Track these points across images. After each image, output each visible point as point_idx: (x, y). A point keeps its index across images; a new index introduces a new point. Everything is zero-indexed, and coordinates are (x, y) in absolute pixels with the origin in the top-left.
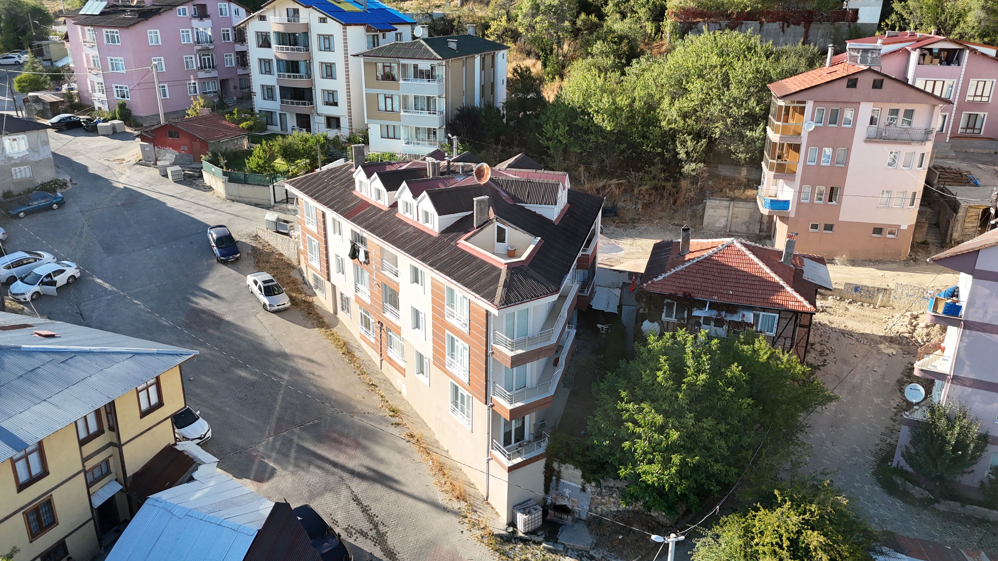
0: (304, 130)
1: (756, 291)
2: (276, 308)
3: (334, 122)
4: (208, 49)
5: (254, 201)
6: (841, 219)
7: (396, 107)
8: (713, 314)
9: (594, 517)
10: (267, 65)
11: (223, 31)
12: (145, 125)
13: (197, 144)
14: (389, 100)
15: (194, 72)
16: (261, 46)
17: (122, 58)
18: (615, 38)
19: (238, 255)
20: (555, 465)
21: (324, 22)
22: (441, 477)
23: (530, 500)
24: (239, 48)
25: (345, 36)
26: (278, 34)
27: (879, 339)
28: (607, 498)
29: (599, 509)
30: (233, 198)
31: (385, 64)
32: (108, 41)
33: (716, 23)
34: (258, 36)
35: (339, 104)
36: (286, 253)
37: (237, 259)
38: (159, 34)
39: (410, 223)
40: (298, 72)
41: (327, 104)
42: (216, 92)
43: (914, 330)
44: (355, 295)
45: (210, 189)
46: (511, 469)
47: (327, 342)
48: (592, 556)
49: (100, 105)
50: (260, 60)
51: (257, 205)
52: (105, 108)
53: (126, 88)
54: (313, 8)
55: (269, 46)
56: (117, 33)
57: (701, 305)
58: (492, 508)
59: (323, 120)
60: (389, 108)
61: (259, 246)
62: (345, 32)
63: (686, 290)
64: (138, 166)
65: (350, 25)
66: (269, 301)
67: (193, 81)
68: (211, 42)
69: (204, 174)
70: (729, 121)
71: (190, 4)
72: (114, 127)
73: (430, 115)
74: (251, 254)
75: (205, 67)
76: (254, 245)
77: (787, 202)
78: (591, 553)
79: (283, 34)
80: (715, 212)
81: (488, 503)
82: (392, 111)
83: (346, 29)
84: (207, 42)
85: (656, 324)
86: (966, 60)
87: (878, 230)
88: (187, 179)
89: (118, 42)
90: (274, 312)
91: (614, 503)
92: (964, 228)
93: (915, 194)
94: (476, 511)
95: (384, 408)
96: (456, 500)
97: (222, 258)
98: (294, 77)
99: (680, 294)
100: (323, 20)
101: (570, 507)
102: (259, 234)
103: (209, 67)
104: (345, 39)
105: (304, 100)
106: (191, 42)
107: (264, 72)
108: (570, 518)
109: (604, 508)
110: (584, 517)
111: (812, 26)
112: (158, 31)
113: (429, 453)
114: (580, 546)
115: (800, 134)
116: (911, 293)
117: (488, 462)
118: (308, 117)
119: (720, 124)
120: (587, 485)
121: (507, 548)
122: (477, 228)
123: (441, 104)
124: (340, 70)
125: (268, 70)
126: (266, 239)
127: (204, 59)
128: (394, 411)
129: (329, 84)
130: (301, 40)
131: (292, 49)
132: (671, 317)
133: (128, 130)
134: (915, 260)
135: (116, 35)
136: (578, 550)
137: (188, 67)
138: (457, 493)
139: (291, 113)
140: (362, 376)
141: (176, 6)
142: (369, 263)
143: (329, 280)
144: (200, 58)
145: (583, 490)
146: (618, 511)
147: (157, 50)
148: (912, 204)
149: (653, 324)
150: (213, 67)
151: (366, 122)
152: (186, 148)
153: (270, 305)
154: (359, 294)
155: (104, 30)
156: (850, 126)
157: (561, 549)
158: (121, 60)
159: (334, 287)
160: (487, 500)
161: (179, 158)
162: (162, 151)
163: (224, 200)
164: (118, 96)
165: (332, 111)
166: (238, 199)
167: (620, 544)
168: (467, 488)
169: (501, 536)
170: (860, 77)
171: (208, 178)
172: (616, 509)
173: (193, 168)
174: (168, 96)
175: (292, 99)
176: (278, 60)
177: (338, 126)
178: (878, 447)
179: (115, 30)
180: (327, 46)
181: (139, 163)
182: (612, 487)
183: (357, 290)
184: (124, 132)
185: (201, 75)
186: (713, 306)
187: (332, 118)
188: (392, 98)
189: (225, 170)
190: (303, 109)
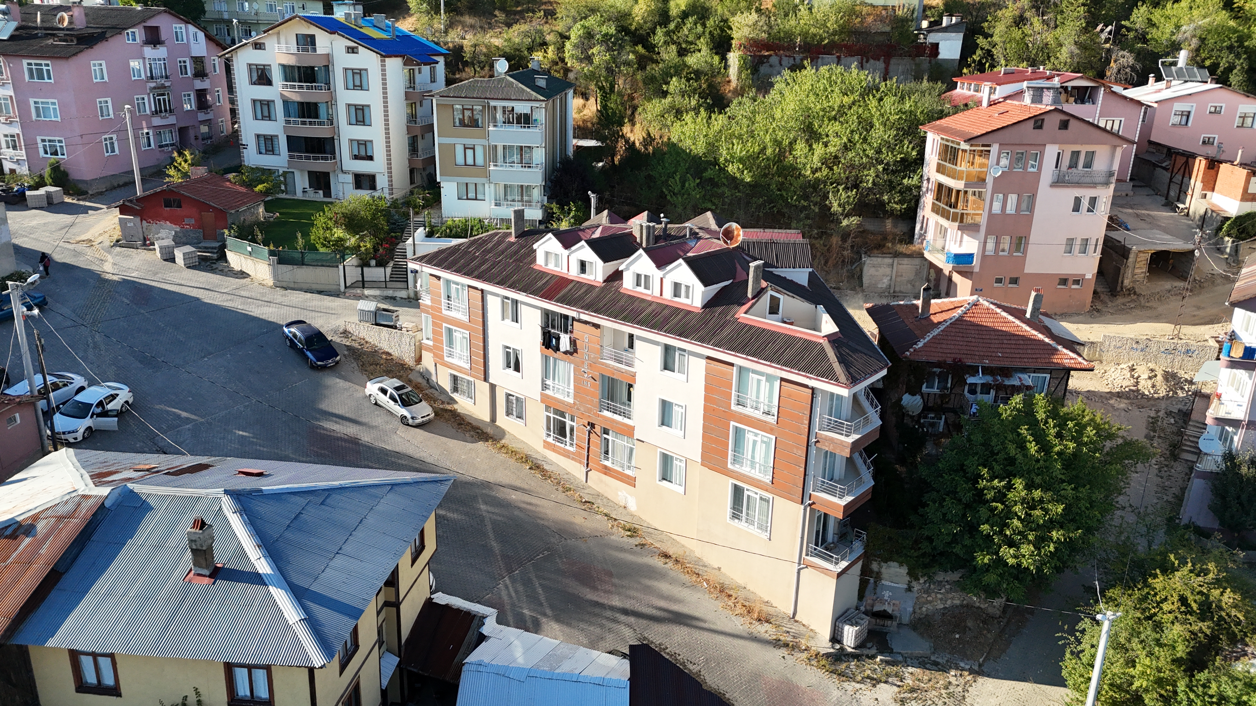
0: (321, 192)
1: (1024, 351)
2: (419, 421)
3: (366, 183)
4: (163, 87)
5: (314, 287)
6: (1026, 271)
7: (480, 161)
8: (989, 379)
9: (920, 619)
10: (265, 108)
11: (180, 62)
12: (90, 192)
13: (209, 217)
14: (470, 153)
15: (148, 118)
16: (255, 84)
17: (56, 101)
18: (691, 73)
19: (338, 358)
20: (875, 566)
21: (353, 52)
22: (726, 599)
23: (848, 610)
24: (199, 84)
25: (383, 70)
26: (284, 67)
27: (1108, 396)
28: (933, 595)
29: (924, 609)
30: (285, 285)
31: (465, 107)
32: (31, 76)
33: (790, 56)
34: (251, 70)
35: (375, 157)
36: (396, 353)
37: (337, 363)
38: (104, 67)
39: (649, 298)
40: (317, 116)
41: (356, 157)
42: (172, 145)
43: (1137, 383)
44: (541, 394)
45: (242, 275)
46: (839, 575)
47: (502, 456)
48: (934, 661)
49: (14, 166)
50: (254, 101)
51: (320, 292)
52: (23, 170)
53: (60, 141)
54: (339, 34)
55: (269, 83)
56: (47, 65)
57: (973, 371)
58: (804, 625)
59: (350, 178)
60: (470, 161)
61: (356, 345)
62: (383, 66)
63: (956, 356)
64: (118, 249)
65: (390, 57)
66: (410, 412)
67: (146, 131)
68: (167, 77)
69: (230, 255)
70: (880, 168)
71: (141, 26)
72: (49, 195)
73: (524, 169)
74: (349, 355)
75: (161, 111)
76: (348, 344)
77: (971, 255)
78: (933, 658)
79: (292, 67)
80: (877, 271)
81: (796, 621)
82: (474, 165)
83: (384, 61)
84: (162, 77)
85: (918, 398)
86: (1101, 99)
87: (1064, 281)
88: (203, 263)
89: (49, 78)
90: (418, 426)
91: (941, 599)
92: (1133, 275)
93: (1097, 240)
94: (788, 632)
95: (615, 528)
96: (757, 623)
97: (319, 363)
98: (310, 123)
99: (949, 361)
100: (352, 50)
101: (890, 612)
102: (350, 330)
103: (166, 111)
104: (384, 75)
105: (325, 153)
106: (143, 76)
107: (259, 116)
108: (895, 623)
109: (931, 608)
110: (906, 620)
111: (893, 61)
112: (103, 63)
113: (698, 574)
114: (918, 652)
115: (984, 180)
116: (1119, 344)
117: (799, 573)
118: (326, 175)
119: (872, 172)
120: (914, 584)
121: (843, 666)
122: (753, 298)
123: (539, 156)
124: (376, 114)
125: (266, 114)
126: (361, 335)
127: (159, 100)
128: (629, 530)
129: (360, 133)
130: (321, 75)
131: (308, 88)
132: (932, 387)
133: (68, 200)
134: (1098, 311)
135: (45, 68)
136: (917, 658)
137: (139, 111)
138: (756, 616)
139: (302, 170)
140: (568, 493)
141: (126, 29)
142: (576, 351)
143: (486, 379)
144: (154, 98)
145: (909, 589)
146: (945, 608)
147: (103, 89)
148: (1095, 252)
149: (915, 397)
150: (171, 111)
151: (438, 180)
152: (193, 221)
153: (413, 418)
154: (547, 392)
155: (25, 62)
156: (1035, 170)
157: (900, 658)
158: (54, 104)
159: (493, 387)
160: (794, 617)
161: (181, 235)
162: (154, 227)
163: (271, 287)
164: (46, 153)
165: (363, 167)
166: (292, 285)
167: (959, 644)
168: (765, 608)
169: (828, 655)
170: (1046, 117)
171: (235, 260)
172: (942, 606)
173: (205, 248)
174: (117, 151)
175: (307, 152)
176: (286, 103)
177: (373, 187)
178: (1159, 506)
179: (43, 62)
180: (358, 83)
181: (117, 243)
182: (941, 582)
183: (545, 387)
184: (63, 203)
185: (157, 121)
186: (987, 371)
187: (363, 175)
188: (474, 149)
189: (272, 248)
190: (320, 165)
